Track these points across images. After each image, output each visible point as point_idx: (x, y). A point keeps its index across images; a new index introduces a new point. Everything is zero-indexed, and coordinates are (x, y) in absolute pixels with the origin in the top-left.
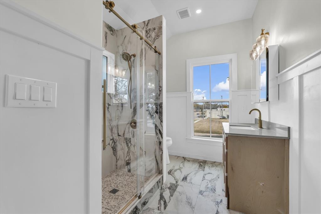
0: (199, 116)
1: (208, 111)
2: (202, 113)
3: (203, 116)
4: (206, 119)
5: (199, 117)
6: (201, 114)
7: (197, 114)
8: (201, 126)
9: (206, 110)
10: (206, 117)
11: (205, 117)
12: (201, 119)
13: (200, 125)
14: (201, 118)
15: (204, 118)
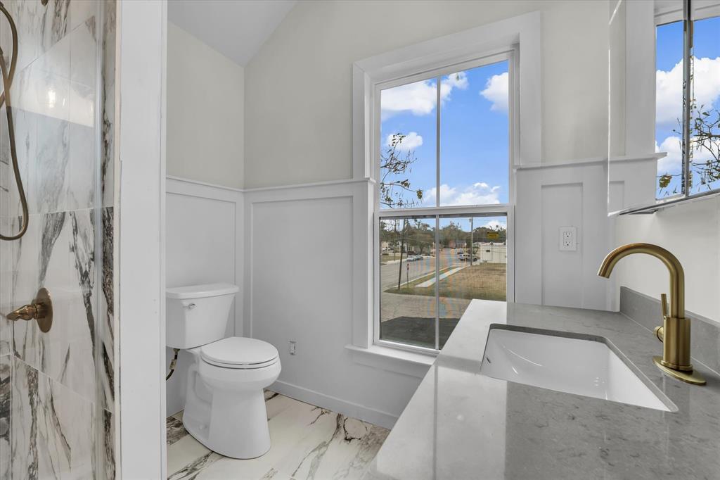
0: (463, 257)
1: (483, 247)
2: (469, 252)
3: (471, 257)
4: (479, 264)
5: (462, 260)
6: (467, 254)
7: (458, 253)
8: (463, 282)
9: (480, 243)
10: (478, 261)
11: (475, 260)
12: (465, 265)
13: (464, 279)
14: (465, 263)
15: (474, 264)
